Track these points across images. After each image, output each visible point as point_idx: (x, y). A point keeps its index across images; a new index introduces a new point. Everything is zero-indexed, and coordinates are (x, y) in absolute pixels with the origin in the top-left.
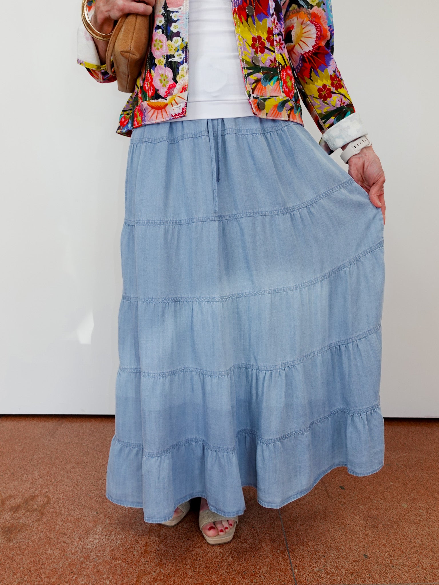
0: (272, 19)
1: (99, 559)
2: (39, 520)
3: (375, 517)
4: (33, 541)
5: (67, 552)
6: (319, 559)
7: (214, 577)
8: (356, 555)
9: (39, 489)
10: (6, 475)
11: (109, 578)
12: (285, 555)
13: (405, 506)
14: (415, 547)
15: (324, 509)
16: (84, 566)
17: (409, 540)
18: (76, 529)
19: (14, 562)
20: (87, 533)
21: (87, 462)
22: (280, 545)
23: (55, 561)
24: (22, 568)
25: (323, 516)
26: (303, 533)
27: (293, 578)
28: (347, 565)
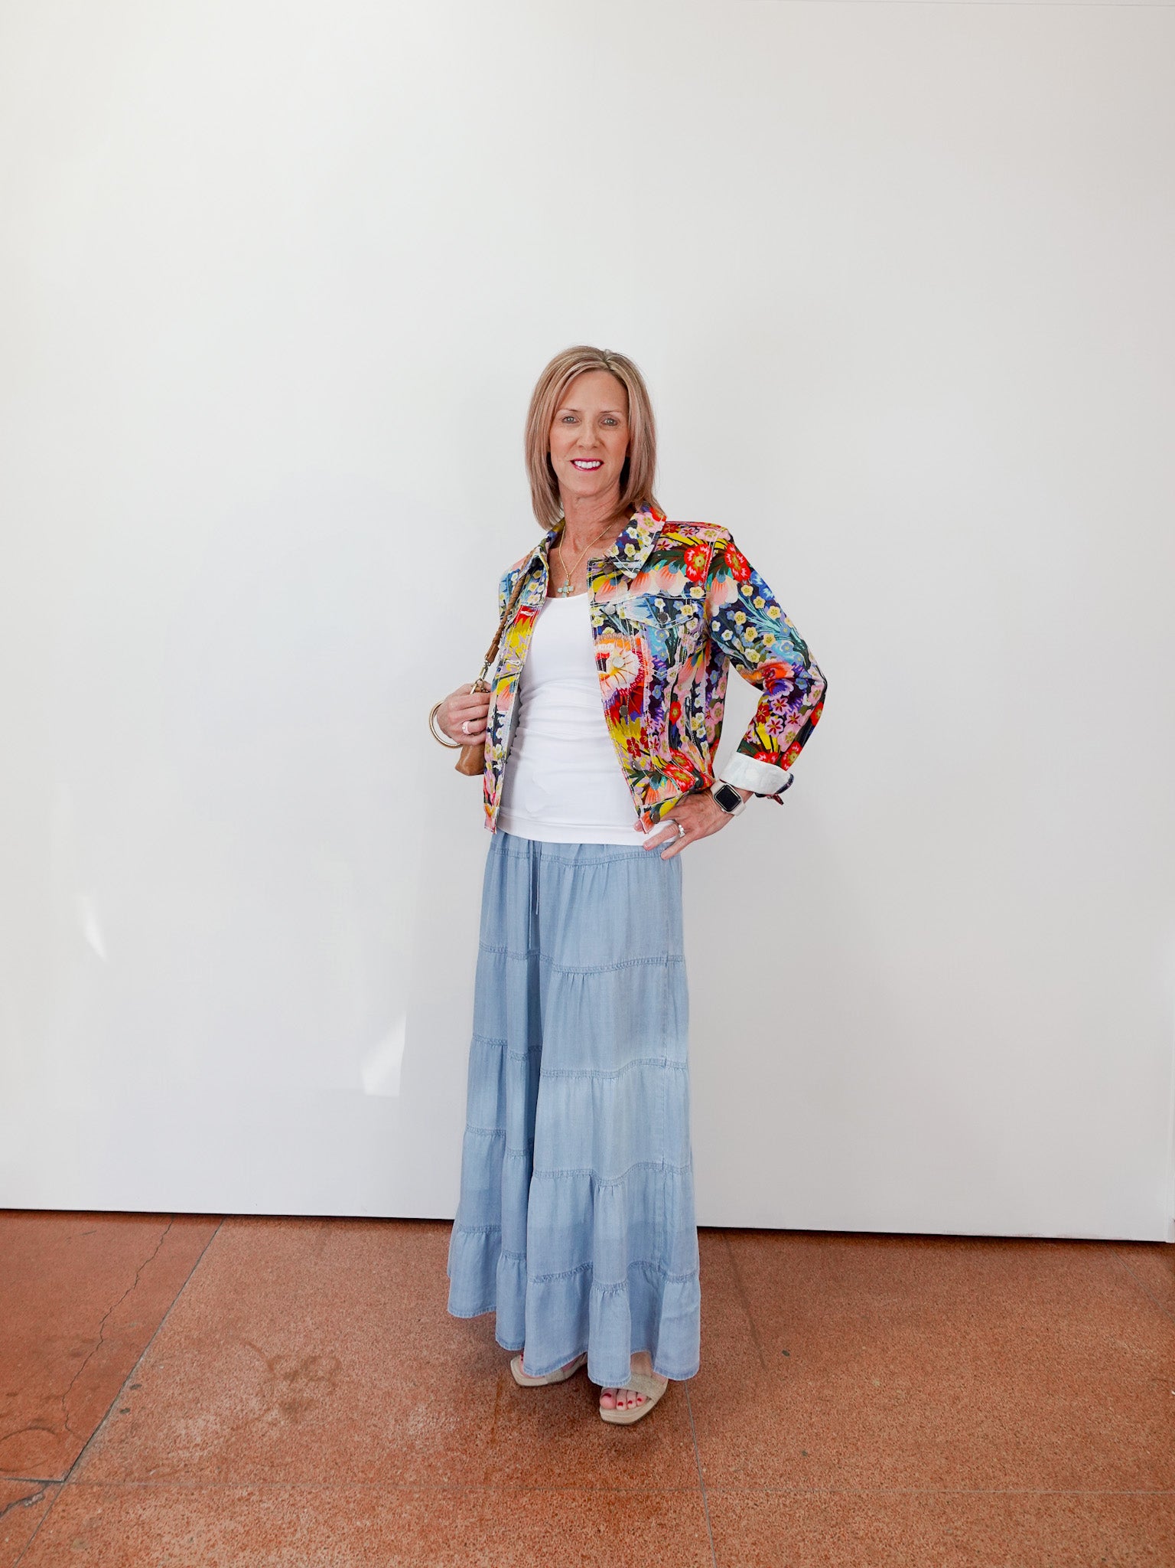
1: (428, 1450)
2: (331, 1393)
3: (828, 1398)
4: (331, 1424)
5: (381, 1440)
6: (738, 1456)
7: (590, 1476)
8: (792, 1451)
9: (320, 1347)
10: (262, 1322)
11: (447, 1474)
12: (690, 1450)
13: (877, 1383)
14: (877, 1442)
16: (409, 1458)
17: (871, 1433)
18: (387, 1408)
19: (311, 1452)
20: (406, 1414)
21: (385, 1304)
22: (684, 1436)
23: (368, 1450)
24: (323, 1460)
26: (718, 1419)
27: (699, 1479)
28: (777, 1465)
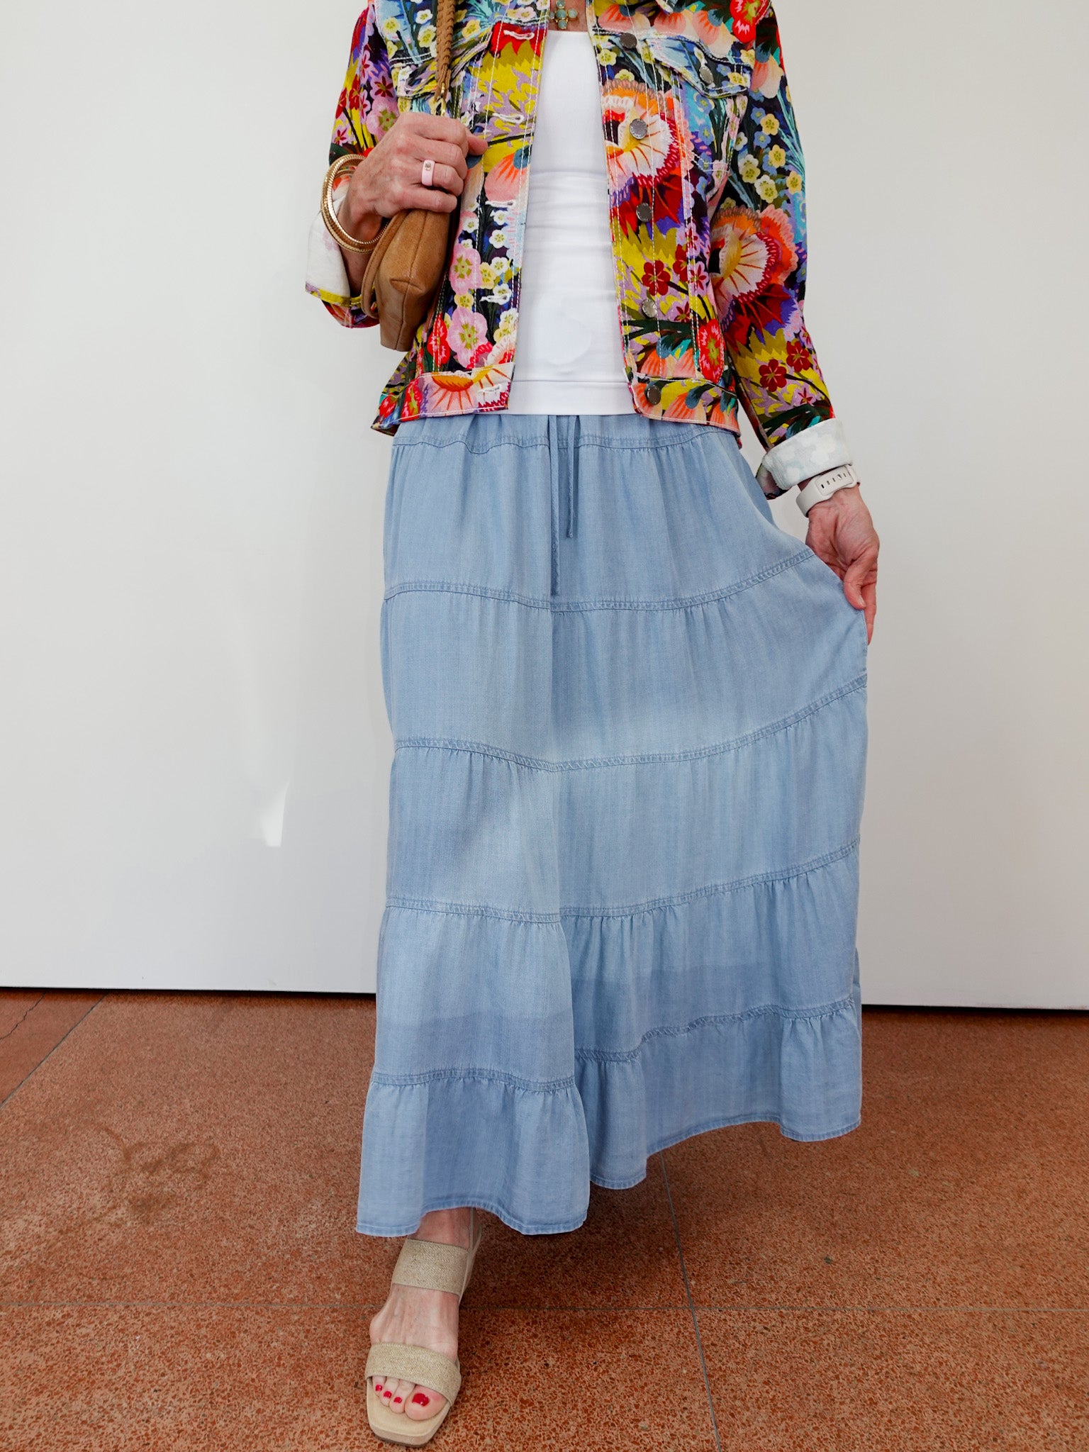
0: (687, 230)
1: (319, 1257)
2: (200, 1187)
3: (853, 1192)
4: (192, 1225)
5: (258, 1244)
6: (737, 1264)
7: (536, 1290)
8: (810, 1257)
9: (196, 1133)
10: (128, 1105)
11: (340, 1288)
12: (673, 1256)
13: (916, 1173)
14: (925, 1245)
15: (754, 1176)
16: (291, 1267)
17: (915, 1234)
18: (271, 1205)
19: (160, 1260)
20: (294, 1211)
21: (286, 1084)
22: (664, 1239)
23: (237, 1258)
24: (175, 1270)
25: (751, 1189)
26: (710, 1218)
27: (685, 1294)
28: (791, 1275)
